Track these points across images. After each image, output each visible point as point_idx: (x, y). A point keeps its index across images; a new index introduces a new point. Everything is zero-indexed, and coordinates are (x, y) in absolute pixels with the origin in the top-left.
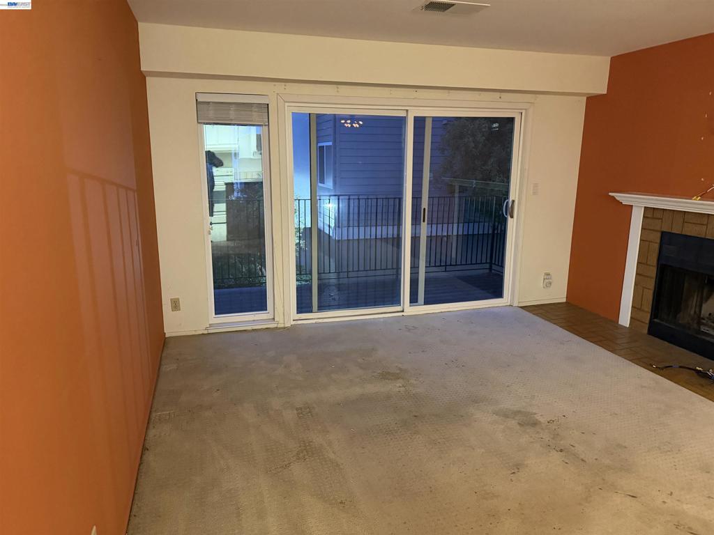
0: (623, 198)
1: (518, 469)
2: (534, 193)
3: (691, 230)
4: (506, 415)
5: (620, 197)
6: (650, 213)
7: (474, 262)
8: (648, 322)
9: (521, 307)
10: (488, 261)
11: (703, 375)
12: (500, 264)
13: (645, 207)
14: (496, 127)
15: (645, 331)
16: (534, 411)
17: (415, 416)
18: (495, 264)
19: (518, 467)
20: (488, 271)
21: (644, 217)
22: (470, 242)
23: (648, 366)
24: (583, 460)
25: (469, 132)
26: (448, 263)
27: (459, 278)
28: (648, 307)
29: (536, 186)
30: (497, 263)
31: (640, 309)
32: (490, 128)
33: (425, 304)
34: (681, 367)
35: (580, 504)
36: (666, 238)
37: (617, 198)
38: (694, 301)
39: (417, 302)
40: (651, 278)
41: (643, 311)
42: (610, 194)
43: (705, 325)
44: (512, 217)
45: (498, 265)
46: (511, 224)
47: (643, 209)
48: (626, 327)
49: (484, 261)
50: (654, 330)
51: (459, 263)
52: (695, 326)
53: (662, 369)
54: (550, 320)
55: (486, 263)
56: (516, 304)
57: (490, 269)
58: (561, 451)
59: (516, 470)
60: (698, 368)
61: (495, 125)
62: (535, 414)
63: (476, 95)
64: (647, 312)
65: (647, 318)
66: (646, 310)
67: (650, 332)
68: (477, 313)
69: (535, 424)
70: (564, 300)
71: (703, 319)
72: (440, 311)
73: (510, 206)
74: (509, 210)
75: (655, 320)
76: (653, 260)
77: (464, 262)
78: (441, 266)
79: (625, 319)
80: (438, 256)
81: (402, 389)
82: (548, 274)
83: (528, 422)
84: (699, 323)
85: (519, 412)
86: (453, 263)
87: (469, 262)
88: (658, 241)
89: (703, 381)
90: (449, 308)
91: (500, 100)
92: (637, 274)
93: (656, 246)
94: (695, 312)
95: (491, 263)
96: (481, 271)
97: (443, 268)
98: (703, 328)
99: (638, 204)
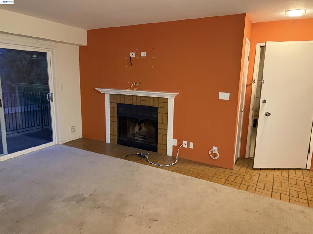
0: (101, 90)
1: (82, 225)
2: (62, 89)
3: (128, 102)
4: (69, 200)
5: (100, 90)
6: (112, 95)
7: (33, 125)
8: (117, 139)
9: (63, 144)
10: (41, 124)
11: (140, 155)
12: (49, 125)
13: (110, 94)
14: (35, 57)
15: (117, 143)
16: (82, 193)
17: (17, 221)
18: (45, 125)
19: (82, 224)
20: (41, 129)
21: (110, 98)
22: (29, 115)
23: (121, 157)
24: (109, 208)
25: (18, 59)
26: (18, 128)
27: (26, 135)
28: (116, 133)
29: (62, 86)
30: (46, 124)
31: (113, 135)
32: (32, 57)
33: (9, 153)
34: (132, 154)
35: (114, 229)
36: (120, 105)
37: (99, 91)
38: (131, 128)
39: (3, 153)
40: (116, 122)
41: (115, 135)
42: (96, 89)
43: (136, 136)
44: (52, 101)
45: (46, 125)
46: (52, 105)
47: (109, 95)
48: (109, 143)
49: (38, 124)
50: (120, 142)
51: (24, 127)
52: (133, 138)
53: (126, 157)
54: (77, 147)
55: (40, 125)
56: (60, 143)
57: (43, 128)
58: (99, 207)
59: (81, 227)
60: (137, 153)
61: (35, 56)
62: (83, 194)
63: (24, 39)
64: (116, 136)
65: (116, 138)
66: (116, 135)
67: (119, 143)
68: (41, 151)
69: (84, 199)
70: (82, 137)
71: (135, 134)
72: (19, 155)
73: (51, 96)
74: (50, 98)
75: (120, 138)
76: (116, 115)
77: (27, 126)
78: (13, 130)
79: (108, 140)
80: (11, 125)
81: (5, 208)
82: (73, 127)
83: (81, 199)
84: (134, 136)
85: (75, 196)
86: (21, 127)
87: (30, 126)
88: (117, 107)
89: (140, 158)
90: (24, 152)
91: (38, 43)
92: (111, 121)
93: (116, 109)
94: (133, 133)
95: (42, 125)
96: (38, 130)
97: (16, 131)
98: (136, 138)
99: (107, 92)
